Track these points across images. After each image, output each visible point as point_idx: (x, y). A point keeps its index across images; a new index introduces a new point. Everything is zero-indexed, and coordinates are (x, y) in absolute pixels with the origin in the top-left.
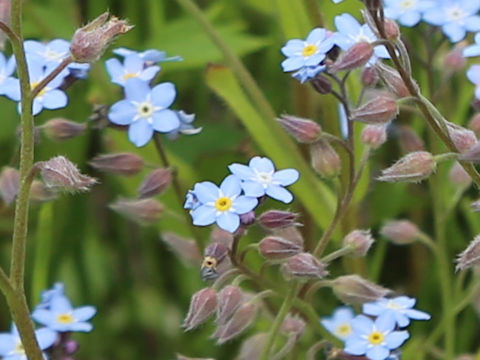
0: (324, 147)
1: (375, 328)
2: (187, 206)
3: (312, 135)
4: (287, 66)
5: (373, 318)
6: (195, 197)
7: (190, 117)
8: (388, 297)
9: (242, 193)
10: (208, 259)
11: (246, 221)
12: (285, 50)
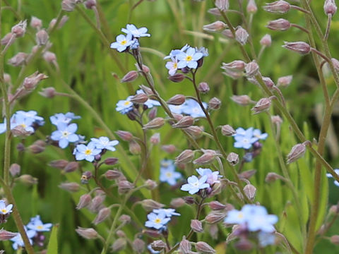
0: (134, 143)
1: (157, 217)
2: (74, 153)
3: (129, 137)
4: (118, 109)
5: (157, 214)
6: (77, 151)
7: (83, 137)
8: (163, 208)
9: (96, 148)
10: (83, 176)
11: (97, 158)
12: (117, 105)
